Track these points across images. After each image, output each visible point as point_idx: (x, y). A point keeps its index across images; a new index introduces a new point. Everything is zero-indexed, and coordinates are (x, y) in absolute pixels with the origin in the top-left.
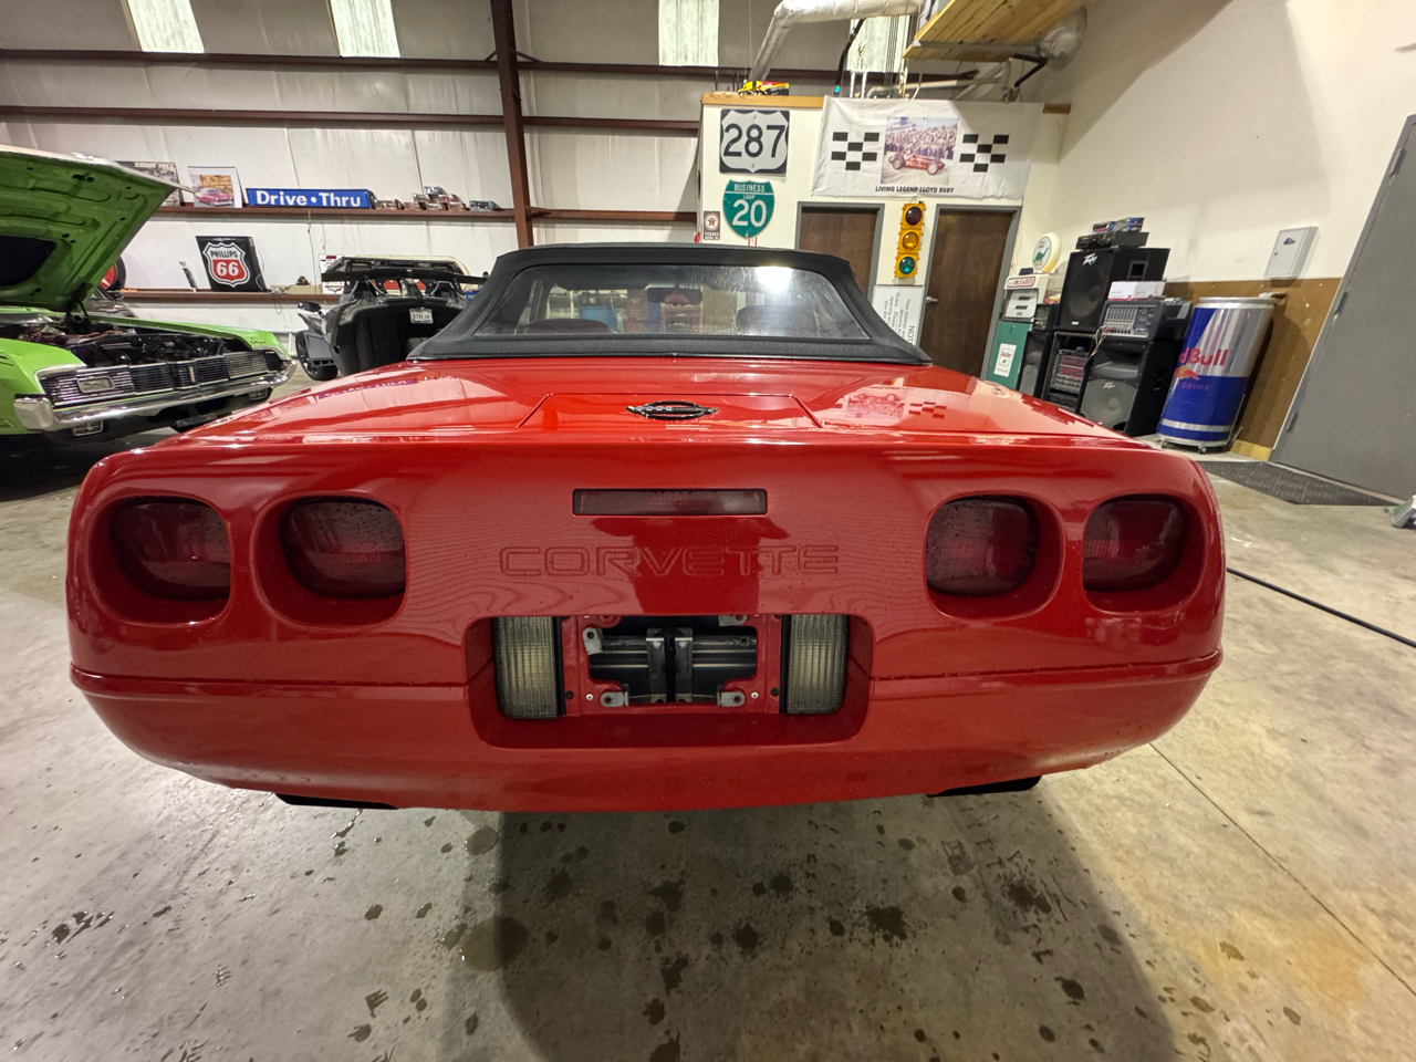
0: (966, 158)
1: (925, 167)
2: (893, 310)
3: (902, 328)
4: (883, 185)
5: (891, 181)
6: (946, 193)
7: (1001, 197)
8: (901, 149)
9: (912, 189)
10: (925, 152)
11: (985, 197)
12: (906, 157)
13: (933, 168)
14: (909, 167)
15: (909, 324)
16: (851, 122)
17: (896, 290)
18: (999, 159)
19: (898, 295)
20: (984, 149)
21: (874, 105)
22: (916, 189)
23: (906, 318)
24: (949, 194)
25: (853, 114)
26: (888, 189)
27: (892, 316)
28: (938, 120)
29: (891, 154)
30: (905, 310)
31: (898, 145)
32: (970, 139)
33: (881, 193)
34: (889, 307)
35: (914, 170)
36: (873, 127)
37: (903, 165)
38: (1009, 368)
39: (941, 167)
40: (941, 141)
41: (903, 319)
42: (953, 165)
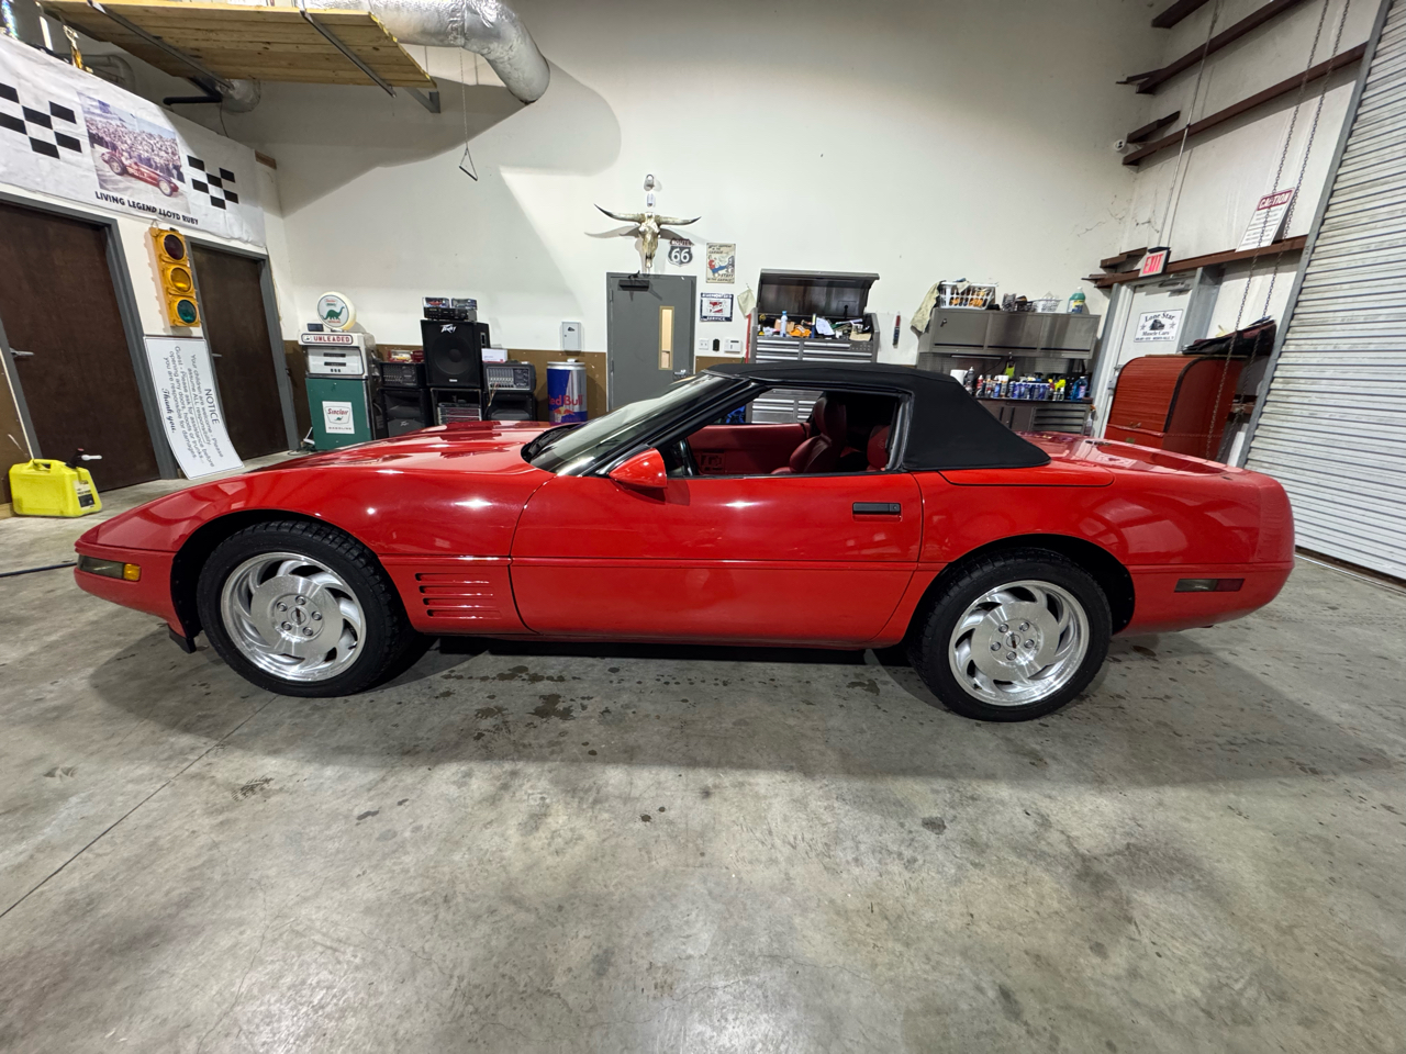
0: (198, 186)
1: (156, 184)
2: (179, 370)
3: (197, 392)
4: (105, 192)
5: (116, 190)
6: (190, 224)
7: (246, 242)
8: (114, 148)
9: (149, 209)
10: (148, 162)
11: (232, 238)
12: (126, 163)
13: (165, 186)
14: (132, 175)
15: (203, 387)
16: (18, 76)
17: (173, 343)
18: (232, 197)
19: (178, 349)
20: (214, 180)
21: (50, 64)
22: (152, 210)
23: (198, 379)
24: (194, 225)
25: (20, 65)
26: (115, 200)
27: (180, 378)
28: (150, 124)
29: (100, 150)
30: (193, 369)
31: (107, 139)
32: (196, 163)
33: (103, 203)
34: (172, 365)
35: (142, 184)
36: (59, 97)
37: (124, 171)
38: (351, 425)
39: (175, 189)
40: (162, 153)
41: (194, 380)
42: (186, 188)
